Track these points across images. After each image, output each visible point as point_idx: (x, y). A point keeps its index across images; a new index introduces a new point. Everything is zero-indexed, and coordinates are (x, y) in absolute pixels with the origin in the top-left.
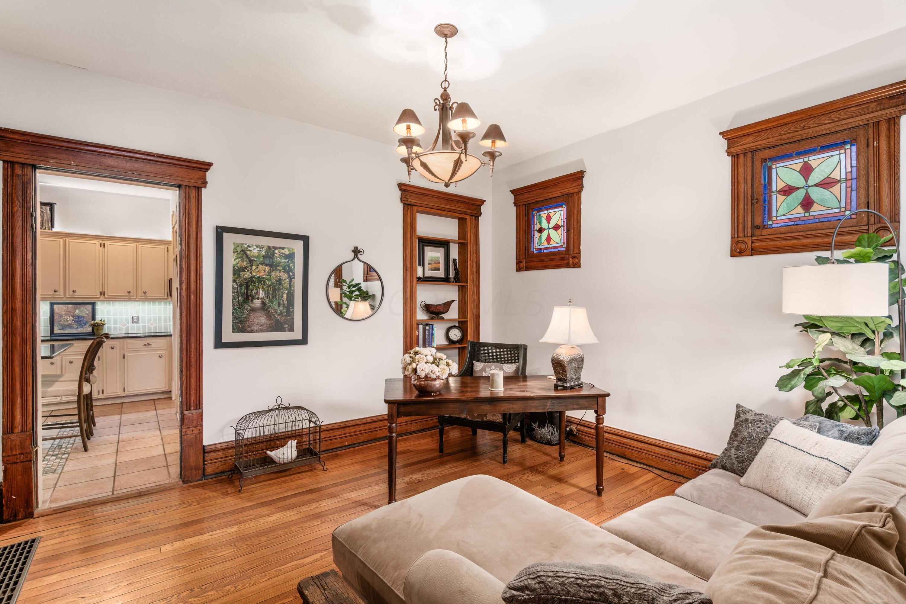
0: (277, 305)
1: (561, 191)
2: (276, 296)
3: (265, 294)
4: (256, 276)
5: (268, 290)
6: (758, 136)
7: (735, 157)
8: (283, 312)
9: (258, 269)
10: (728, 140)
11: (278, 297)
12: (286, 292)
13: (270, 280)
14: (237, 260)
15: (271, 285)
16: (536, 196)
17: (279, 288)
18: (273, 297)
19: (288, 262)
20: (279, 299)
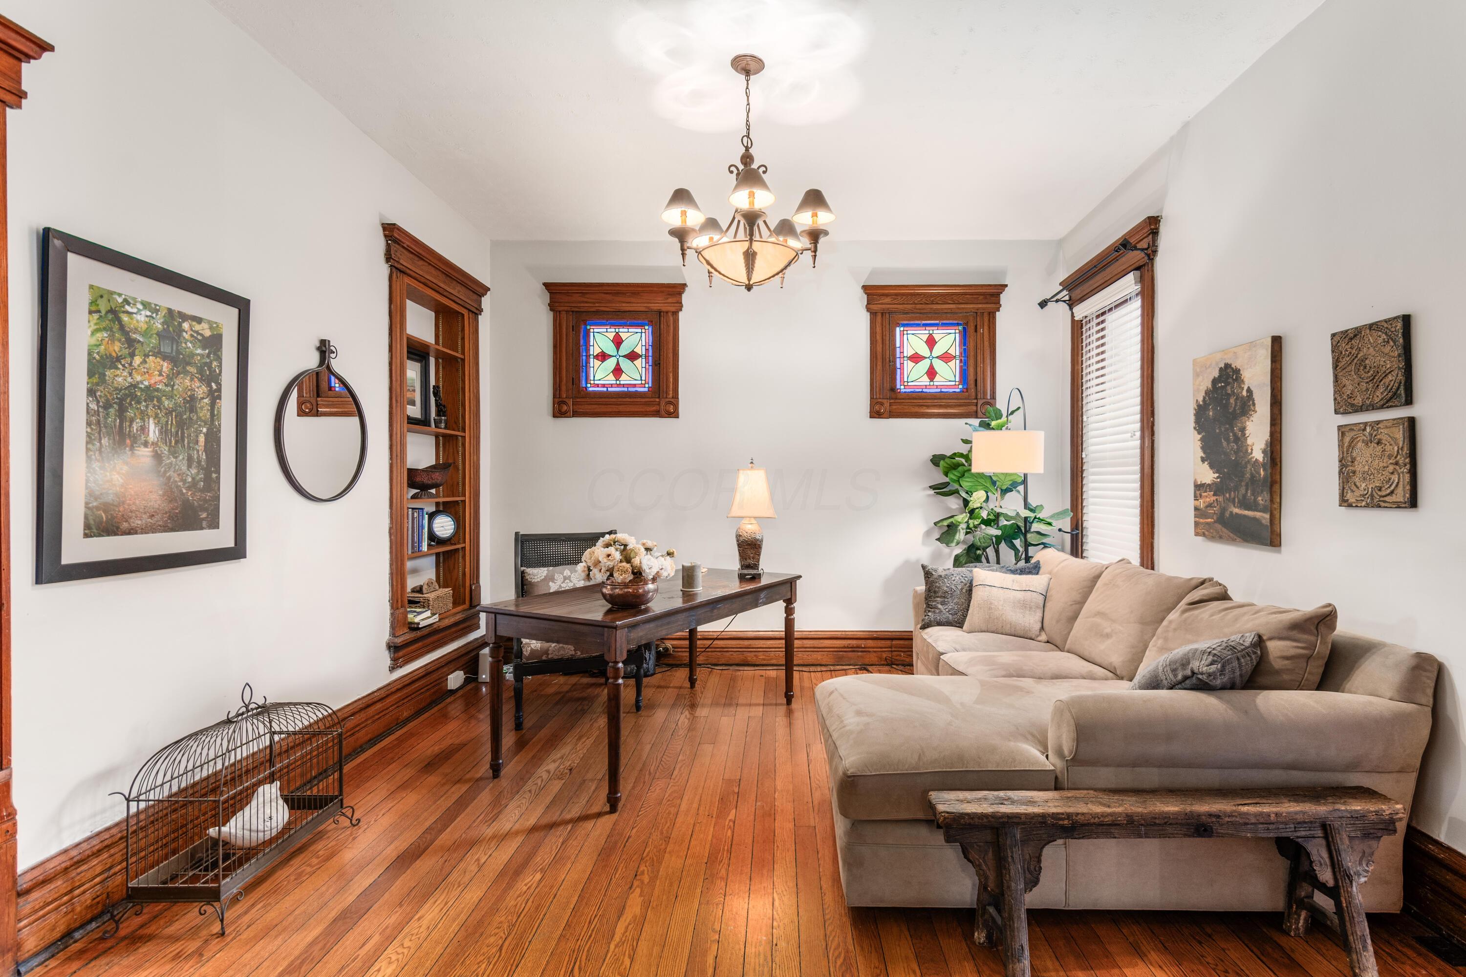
0: (185, 462)
1: (646, 305)
2: (183, 441)
3: (161, 432)
4: (142, 382)
5: (167, 422)
6: (895, 299)
7: (873, 314)
8: (198, 482)
9: (147, 366)
10: (868, 295)
11: (189, 443)
12: (205, 430)
13: (172, 397)
14: (99, 335)
15: (172, 411)
16: (598, 303)
17: (190, 419)
18: (177, 442)
19: (208, 356)
20: (189, 447)
